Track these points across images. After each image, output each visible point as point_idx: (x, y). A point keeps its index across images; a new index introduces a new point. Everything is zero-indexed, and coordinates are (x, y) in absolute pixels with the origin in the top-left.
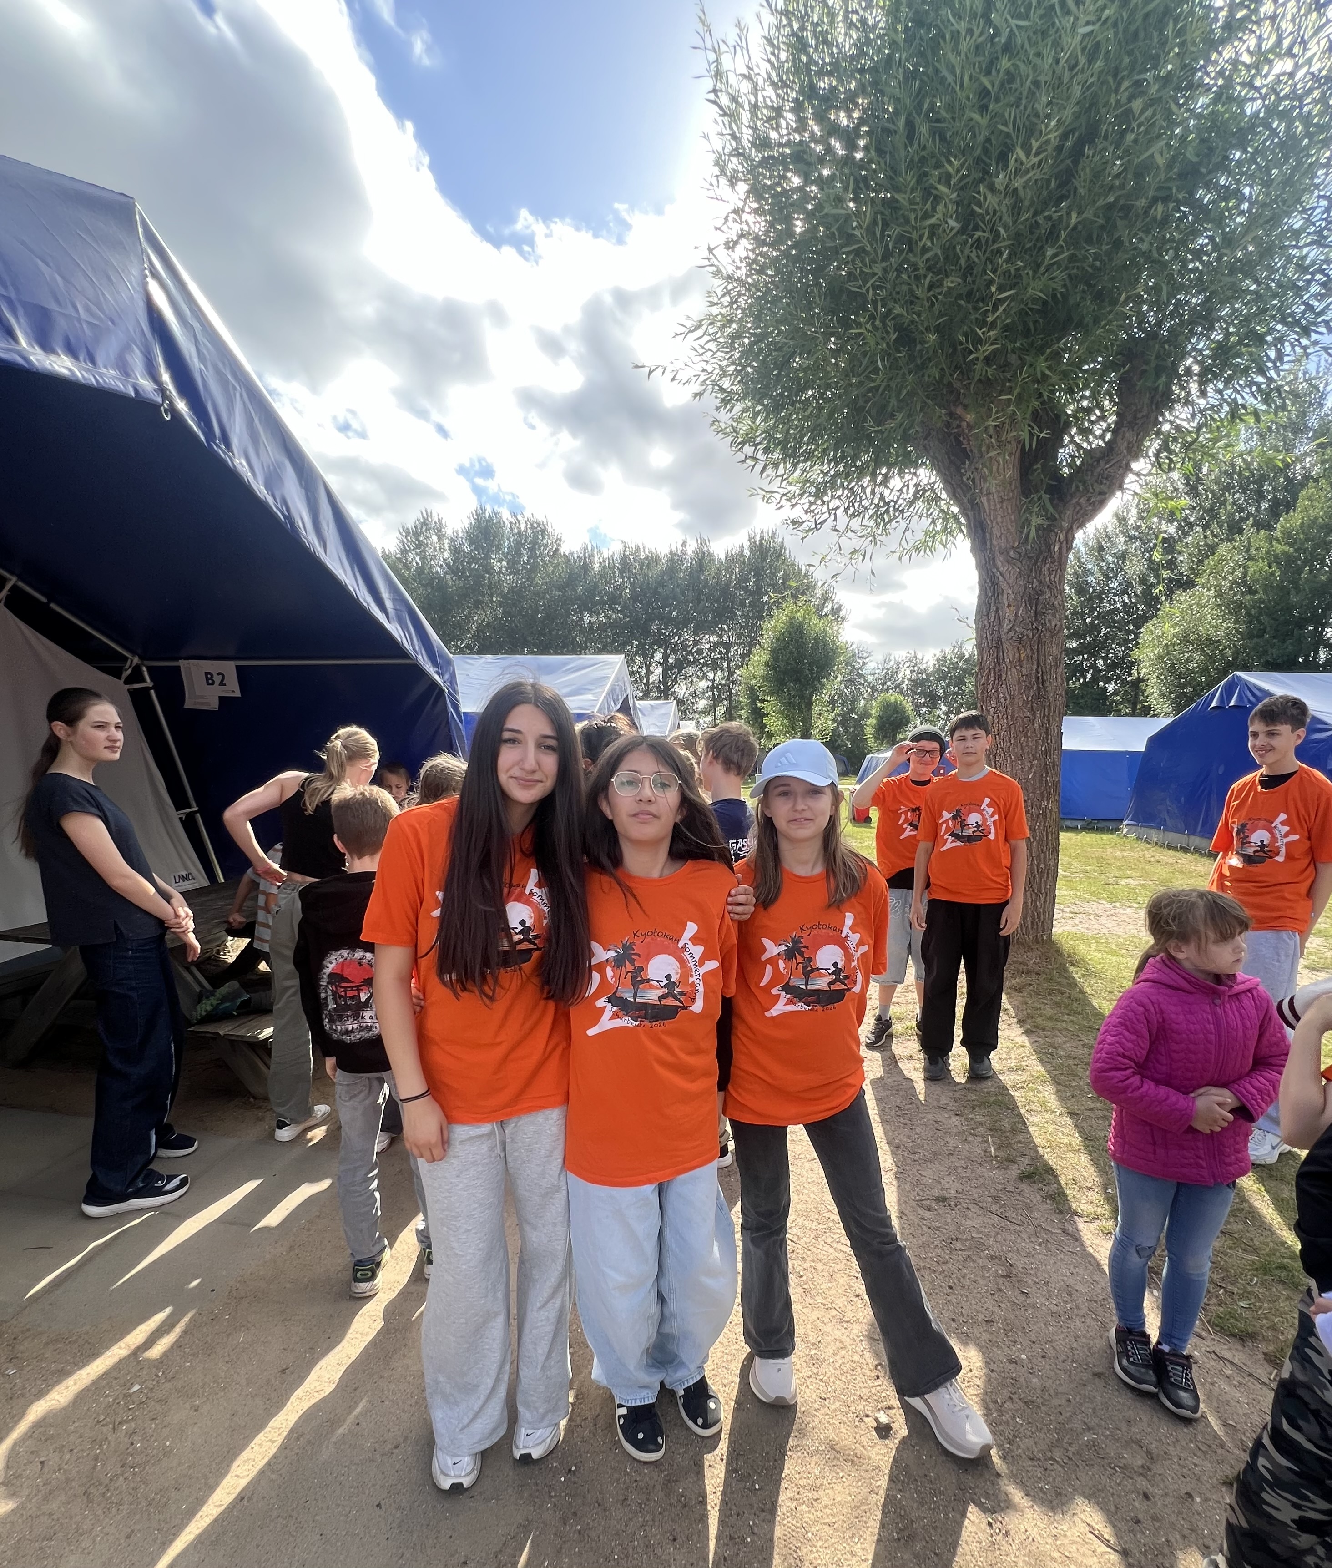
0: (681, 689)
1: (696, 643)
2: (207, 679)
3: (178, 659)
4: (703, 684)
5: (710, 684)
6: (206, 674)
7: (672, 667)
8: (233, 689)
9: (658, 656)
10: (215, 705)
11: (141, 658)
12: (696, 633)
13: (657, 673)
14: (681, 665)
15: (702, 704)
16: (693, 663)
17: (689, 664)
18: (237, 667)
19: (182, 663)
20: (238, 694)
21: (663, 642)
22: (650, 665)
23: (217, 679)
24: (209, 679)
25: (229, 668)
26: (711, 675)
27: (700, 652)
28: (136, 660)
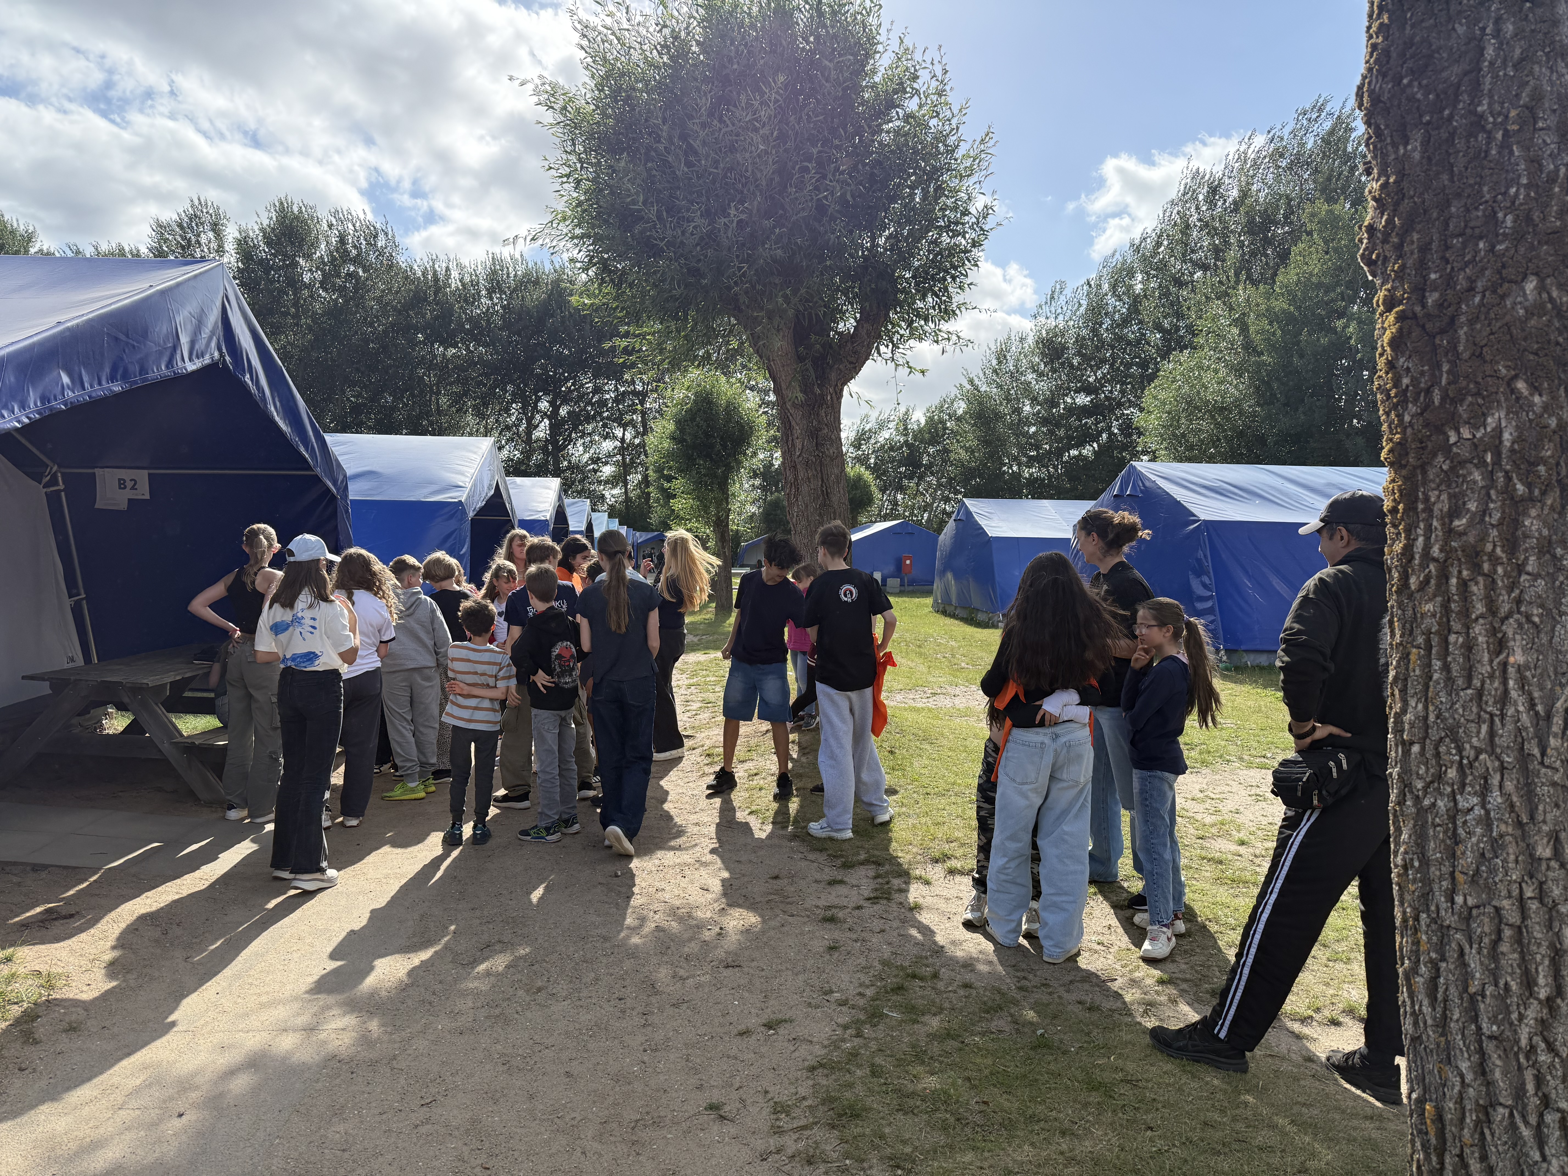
0: (578, 452)
1: (597, 390)
2: (120, 484)
3: (94, 468)
4: (608, 446)
5: (618, 444)
6: (119, 480)
7: (563, 421)
8: (144, 492)
9: (544, 405)
10: (124, 506)
11: (59, 466)
12: (596, 376)
13: (542, 431)
14: (577, 420)
15: (608, 471)
16: (594, 417)
17: (589, 419)
18: (149, 474)
19: (96, 471)
20: (147, 497)
21: (550, 386)
22: (533, 417)
23: (129, 484)
24: (122, 484)
25: (143, 476)
26: (619, 432)
27: (603, 403)
28: (55, 468)
